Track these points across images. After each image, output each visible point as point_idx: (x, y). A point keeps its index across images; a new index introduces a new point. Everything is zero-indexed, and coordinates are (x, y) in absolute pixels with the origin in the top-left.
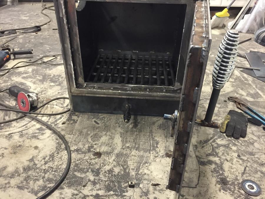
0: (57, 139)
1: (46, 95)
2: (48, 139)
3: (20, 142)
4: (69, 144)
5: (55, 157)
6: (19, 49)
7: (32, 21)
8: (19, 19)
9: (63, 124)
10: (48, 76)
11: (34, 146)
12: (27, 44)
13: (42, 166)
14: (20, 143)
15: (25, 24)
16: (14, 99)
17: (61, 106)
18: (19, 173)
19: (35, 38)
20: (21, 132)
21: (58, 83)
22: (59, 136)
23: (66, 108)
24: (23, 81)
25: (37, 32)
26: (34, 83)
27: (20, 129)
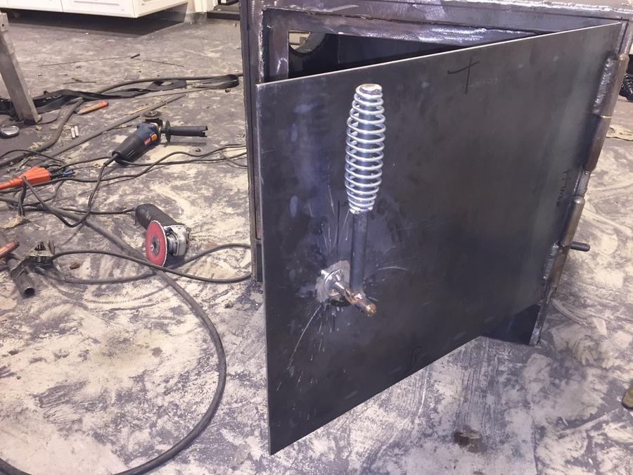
0: (205, 341)
1: (210, 234)
2: (186, 337)
3: (127, 332)
4: (227, 359)
5: (191, 383)
6: (182, 123)
7: (224, 63)
8: (200, 55)
9: (227, 306)
10: (227, 190)
11: (153, 347)
12: (202, 114)
13: (156, 397)
14: (127, 335)
15: (210, 69)
16: (143, 232)
17: (234, 263)
18: (106, 402)
19: (220, 102)
20: (137, 309)
21: (242, 210)
22: (211, 334)
23: (244, 270)
24: (172, 195)
25: (228, 89)
26: (193, 203)
27: (137, 303)
